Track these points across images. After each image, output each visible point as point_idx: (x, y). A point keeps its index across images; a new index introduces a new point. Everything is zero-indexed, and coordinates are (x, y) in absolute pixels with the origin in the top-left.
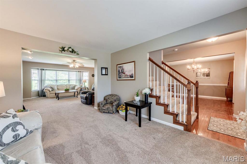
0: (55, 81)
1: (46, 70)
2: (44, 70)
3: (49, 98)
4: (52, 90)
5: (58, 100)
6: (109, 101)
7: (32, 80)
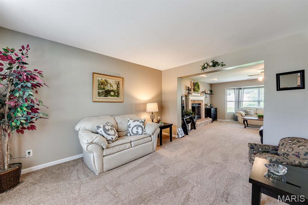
0: (257, 103)
1: (244, 88)
2: (241, 89)
3: (240, 123)
4: (246, 115)
5: (245, 128)
6: (282, 150)
7: (227, 101)
